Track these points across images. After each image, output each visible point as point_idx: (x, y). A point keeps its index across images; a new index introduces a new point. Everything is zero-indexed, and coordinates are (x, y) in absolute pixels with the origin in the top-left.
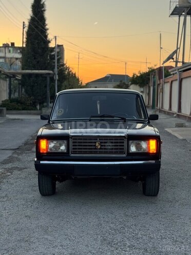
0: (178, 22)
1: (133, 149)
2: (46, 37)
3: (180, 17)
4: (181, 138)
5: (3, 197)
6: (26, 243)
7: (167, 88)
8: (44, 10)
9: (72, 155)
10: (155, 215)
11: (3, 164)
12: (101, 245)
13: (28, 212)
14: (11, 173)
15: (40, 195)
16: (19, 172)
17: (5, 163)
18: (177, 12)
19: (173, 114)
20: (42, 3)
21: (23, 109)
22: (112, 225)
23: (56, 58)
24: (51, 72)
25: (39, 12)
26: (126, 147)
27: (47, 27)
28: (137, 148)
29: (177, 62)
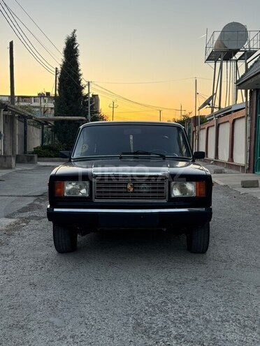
0: (214, 67)
1: (176, 193)
2: (79, 82)
3: (216, 62)
4: (222, 184)
5: (8, 255)
6: (21, 331)
7: (203, 134)
8: (77, 56)
9: (96, 201)
10: (207, 281)
11: (21, 212)
12: (134, 334)
13: (36, 278)
14: (27, 223)
15: (56, 252)
16: (37, 222)
17: (23, 212)
18: (213, 57)
19: (210, 161)
20: (75, 48)
21: (56, 157)
22: (149, 298)
23: (90, 105)
24: (84, 118)
25: (72, 57)
26: (167, 190)
27: (80, 72)
28: (181, 191)
29: (213, 108)
